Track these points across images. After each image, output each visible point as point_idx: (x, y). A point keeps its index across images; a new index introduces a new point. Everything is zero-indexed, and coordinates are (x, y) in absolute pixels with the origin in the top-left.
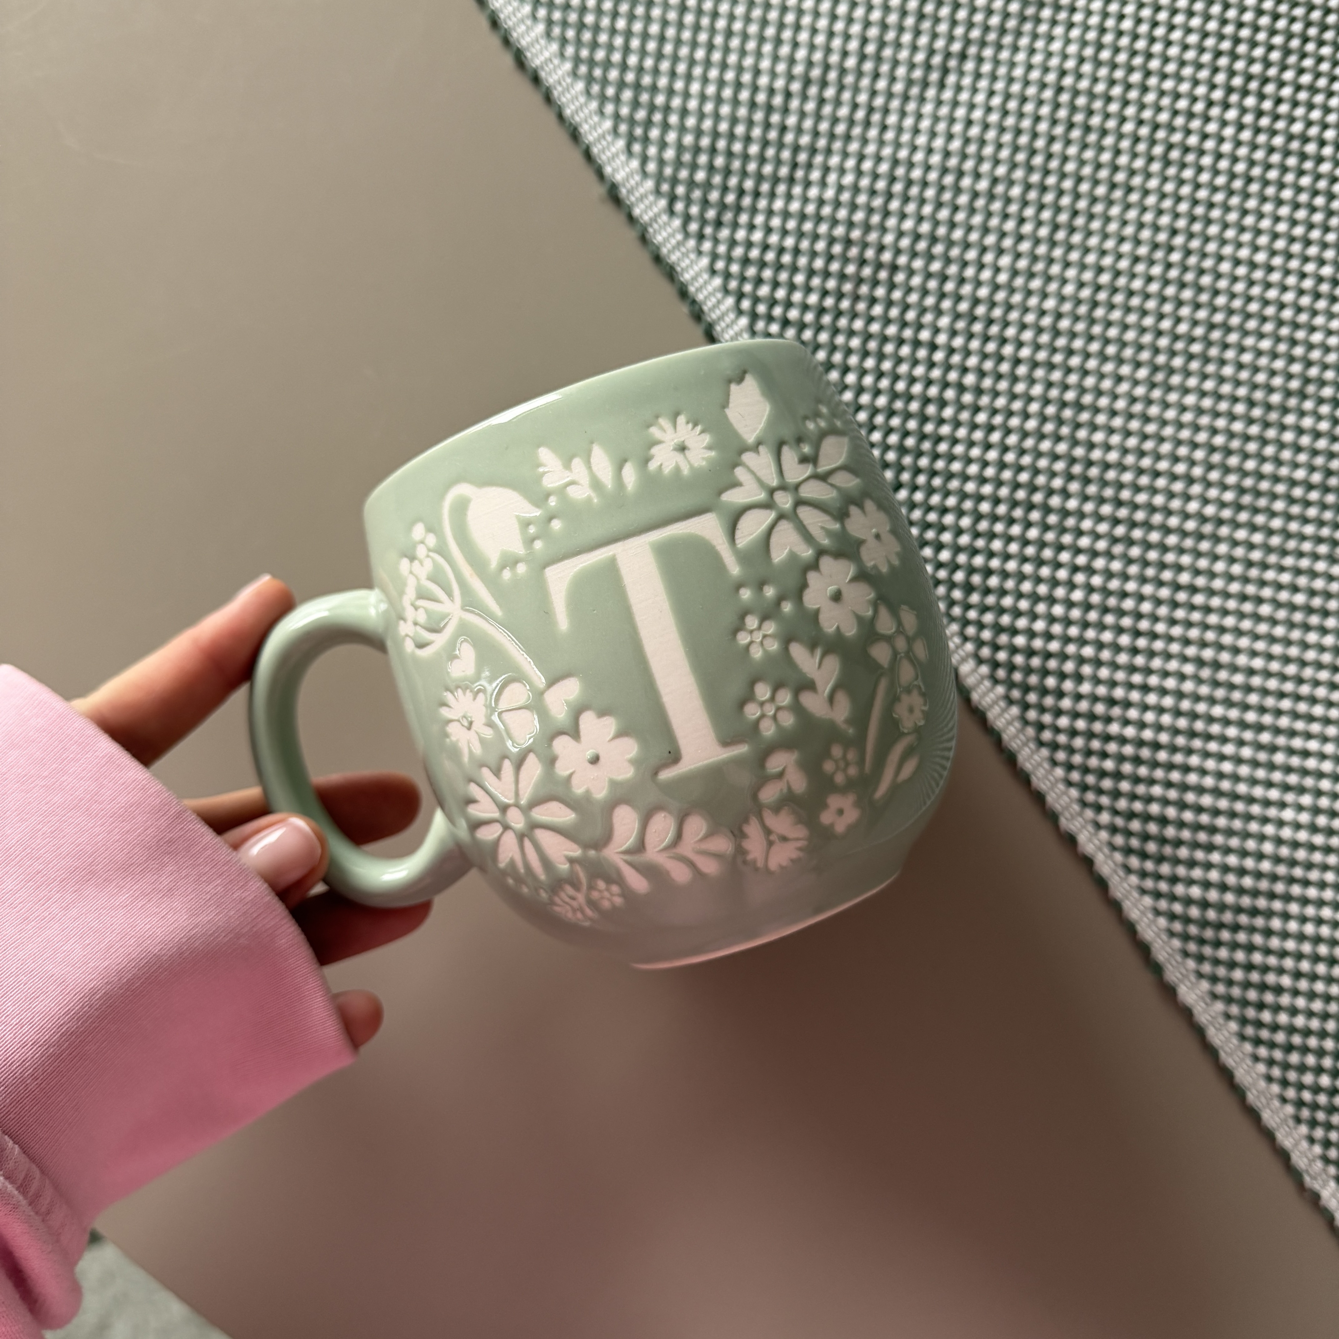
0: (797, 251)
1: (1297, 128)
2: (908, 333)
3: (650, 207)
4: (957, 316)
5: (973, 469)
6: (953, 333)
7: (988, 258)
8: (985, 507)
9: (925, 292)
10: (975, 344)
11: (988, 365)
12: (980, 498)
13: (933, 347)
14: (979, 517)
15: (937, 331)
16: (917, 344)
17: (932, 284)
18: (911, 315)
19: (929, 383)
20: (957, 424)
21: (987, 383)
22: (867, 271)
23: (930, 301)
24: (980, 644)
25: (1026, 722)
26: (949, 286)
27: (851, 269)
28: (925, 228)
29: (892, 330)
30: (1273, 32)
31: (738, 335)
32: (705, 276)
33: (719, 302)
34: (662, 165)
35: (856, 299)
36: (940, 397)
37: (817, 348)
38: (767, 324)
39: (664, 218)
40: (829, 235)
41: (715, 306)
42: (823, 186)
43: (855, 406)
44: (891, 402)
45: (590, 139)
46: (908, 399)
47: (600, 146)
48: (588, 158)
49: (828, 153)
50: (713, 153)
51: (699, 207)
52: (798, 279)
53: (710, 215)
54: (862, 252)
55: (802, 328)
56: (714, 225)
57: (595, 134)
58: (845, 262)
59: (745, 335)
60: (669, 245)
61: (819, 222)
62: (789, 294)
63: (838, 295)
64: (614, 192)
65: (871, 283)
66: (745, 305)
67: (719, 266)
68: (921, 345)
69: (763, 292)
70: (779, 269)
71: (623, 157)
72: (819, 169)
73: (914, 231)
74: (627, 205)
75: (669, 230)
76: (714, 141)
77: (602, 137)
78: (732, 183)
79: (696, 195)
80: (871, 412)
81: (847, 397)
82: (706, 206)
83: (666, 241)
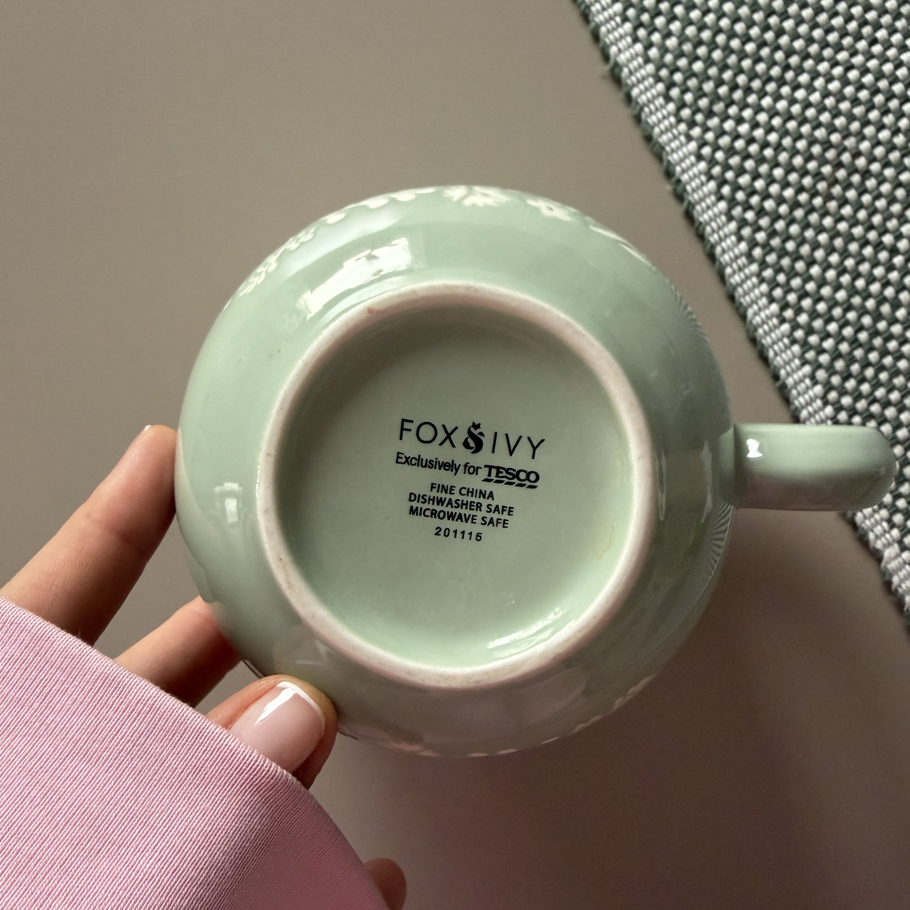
9: (892, 200)
13: (894, 251)
15: (899, 236)
17: (900, 193)
23: (896, 208)
24: (905, 531)
28: (899, 140)
31: (716, 216)
32: (693, 159)
33: (703, 184)
34: (664, 50)
35: (829, 197)
36: (896, 298)
37: (788, 238)
38: (745, 210)
39: (661, 100)
40: (811, 135)
41: (699, 188)
42: (810, 88)
43: (817, 296)
44: (850, 296)
45: (600, 18)
46: (866, 295)
47: (609, 26)
48: (596, 36)
49: (819, 59)
50: (713, 46)
51: (694, 95)
52: (778, 172)
53: (703, 103)
54: (839, 154)
55: (776, 217)
56: (706, 112)
57: (606, 14)
58: (823, 162)
59: (724, 218)
60: (662, 127)
61: (803, 121)
62: (768, 185)
63: (813, 191)
64: (617, 71)
65: (844, 184)
66: (726, 190)
67: (706, 151)
68: (885, 248)
69: (744, 180)
70: (761, 160)
71: (629, 39)
72: (809, 72)
73: (890, 141)
74: (627, 85)
75: (665, 112)
76: (715, 34)
77: (611, 18)
78: (727, 75)
79: (692, 83)
80: (831, 303)
81: (810, 286)
82: (700, 94)
83: (659, 121)
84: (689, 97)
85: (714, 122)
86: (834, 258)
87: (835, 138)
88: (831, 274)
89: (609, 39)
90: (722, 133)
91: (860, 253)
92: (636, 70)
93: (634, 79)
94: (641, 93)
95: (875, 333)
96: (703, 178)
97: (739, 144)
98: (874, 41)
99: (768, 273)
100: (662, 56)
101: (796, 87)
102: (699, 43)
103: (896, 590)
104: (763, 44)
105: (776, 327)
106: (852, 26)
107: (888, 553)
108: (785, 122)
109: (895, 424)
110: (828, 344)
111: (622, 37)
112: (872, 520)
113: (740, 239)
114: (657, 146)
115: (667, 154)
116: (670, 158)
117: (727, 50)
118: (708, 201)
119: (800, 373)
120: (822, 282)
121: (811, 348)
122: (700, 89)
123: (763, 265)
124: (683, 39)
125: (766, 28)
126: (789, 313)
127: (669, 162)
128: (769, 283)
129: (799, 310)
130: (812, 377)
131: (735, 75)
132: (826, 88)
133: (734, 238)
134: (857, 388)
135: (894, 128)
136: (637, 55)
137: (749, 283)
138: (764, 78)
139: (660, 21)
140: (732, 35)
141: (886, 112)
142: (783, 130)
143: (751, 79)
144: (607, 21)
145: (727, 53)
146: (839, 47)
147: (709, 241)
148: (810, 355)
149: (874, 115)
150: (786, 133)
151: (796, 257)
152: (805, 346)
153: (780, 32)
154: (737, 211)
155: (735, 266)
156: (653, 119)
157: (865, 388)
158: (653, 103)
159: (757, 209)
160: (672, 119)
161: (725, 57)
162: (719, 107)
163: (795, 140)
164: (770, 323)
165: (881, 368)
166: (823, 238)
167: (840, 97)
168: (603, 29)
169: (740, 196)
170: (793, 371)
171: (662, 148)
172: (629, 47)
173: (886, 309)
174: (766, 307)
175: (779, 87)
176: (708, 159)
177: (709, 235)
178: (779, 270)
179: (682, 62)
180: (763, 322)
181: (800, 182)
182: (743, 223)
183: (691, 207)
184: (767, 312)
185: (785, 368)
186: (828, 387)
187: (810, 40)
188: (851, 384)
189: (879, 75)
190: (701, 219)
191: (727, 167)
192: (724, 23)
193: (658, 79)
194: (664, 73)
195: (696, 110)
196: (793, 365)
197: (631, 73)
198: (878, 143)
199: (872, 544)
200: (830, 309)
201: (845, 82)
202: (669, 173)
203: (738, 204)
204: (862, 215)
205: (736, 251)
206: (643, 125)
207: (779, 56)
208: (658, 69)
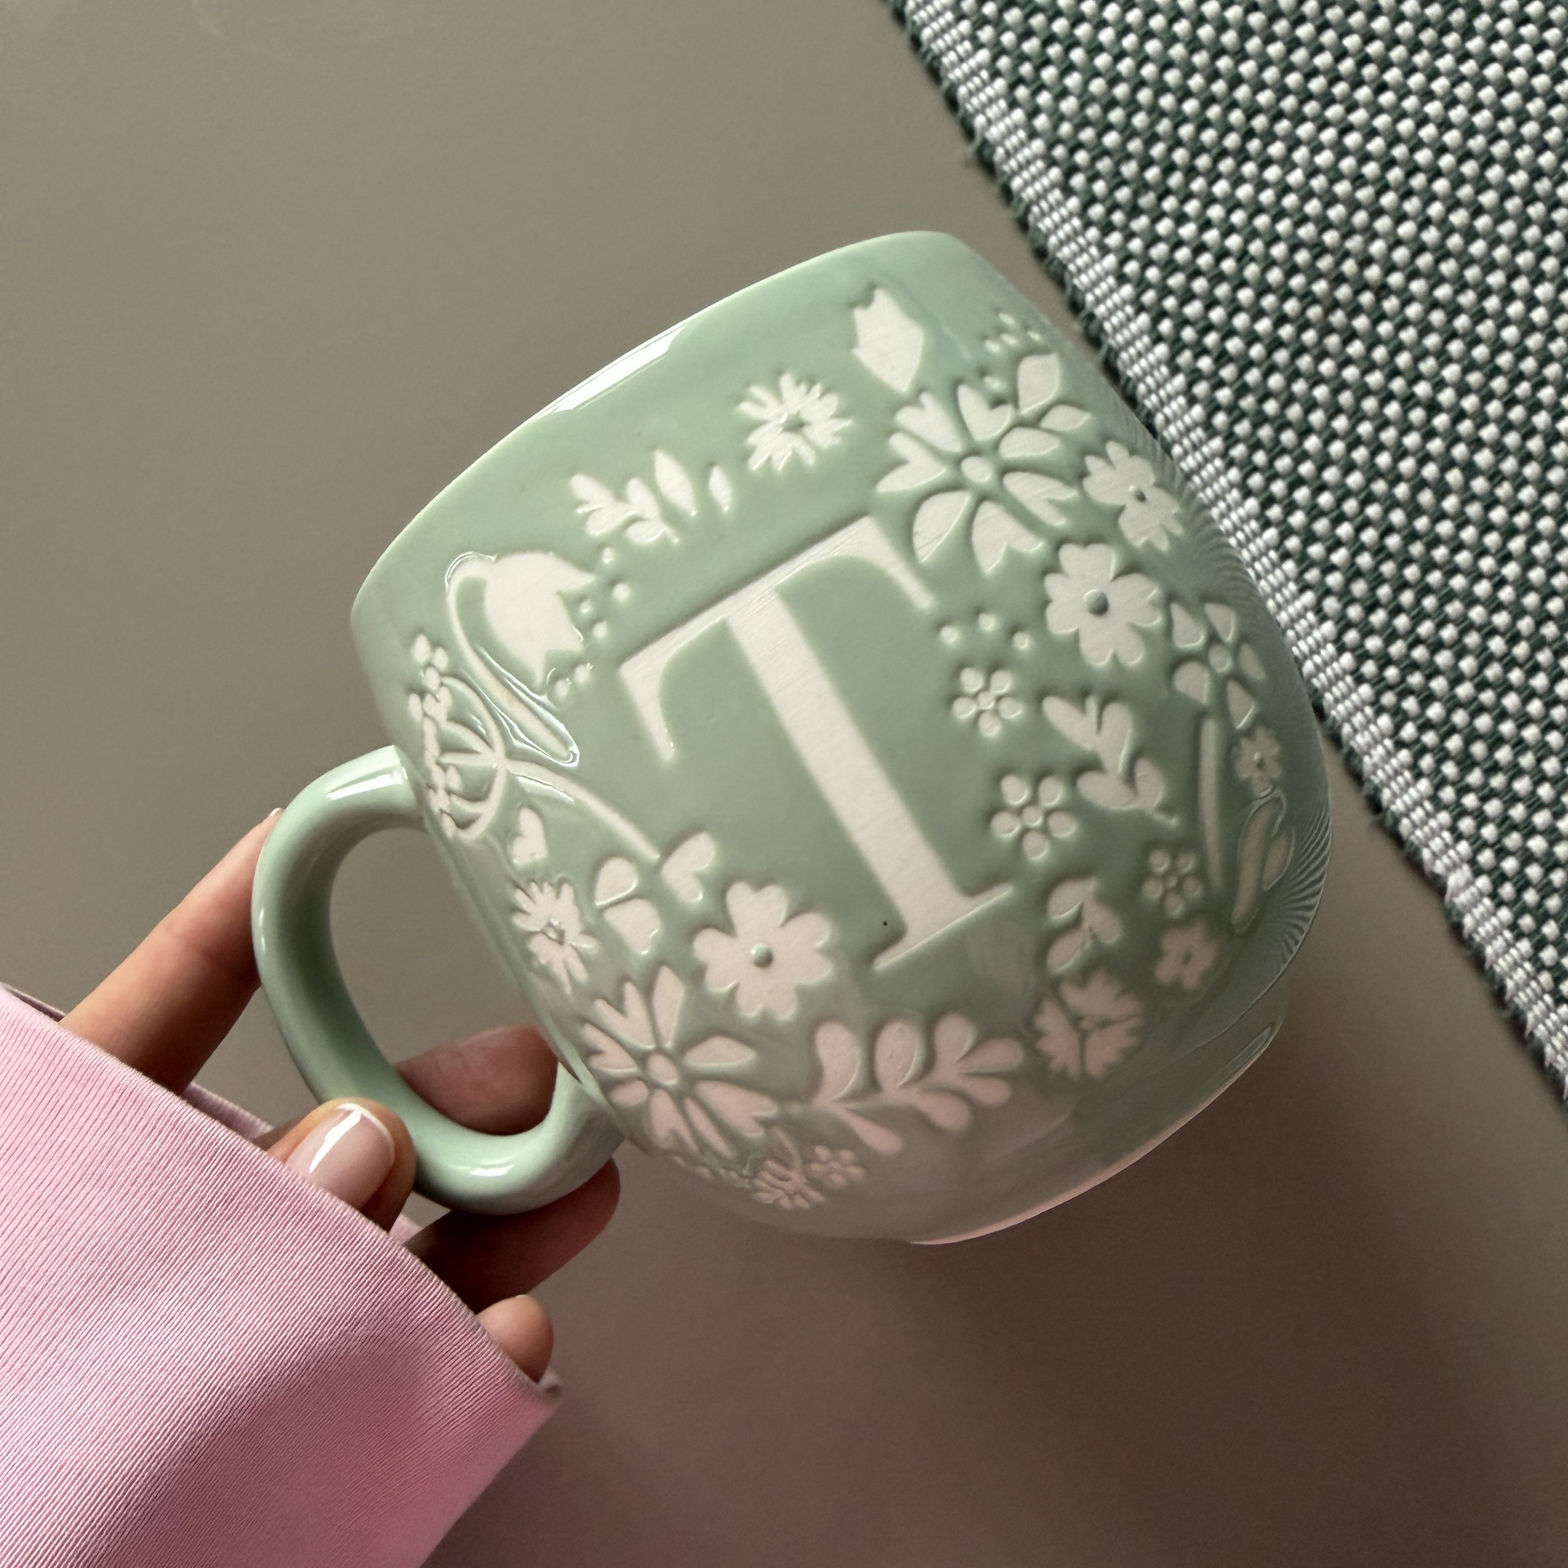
0: (1243, 257)
2: (1398, 385)
3: (1034, 178)
4: (1470, 367)
5: (1482, 588)
6: (1463, 390)
7: (1520, 285)
8: (1497, 644)
9: (1425, 329)
10: (1494, 408)
11: (1512, 439)
12: (1489, 631)
13: (1433, 408)
14: (1486, 659)
15: (1439, 384)
16: (1409, 401)
17: (1437, 317)
18: (1403, 360)
19: (1424, 459)
20: (1462, 522)
21: (1509, 465)
22: (1343, 292)
23: (1432, 341)
24: (1479, 844)
25: (1540, 967)
26: (1461, 322)
27: (1320, 287)
28: (1431, 235)
29: (1375, 379)
31: (1153, 367)
32: (1111, 281)
33: (1129, 319)
34: (1058, 118)
35: (1326, 330)
36: (1441, 479)
37: (1267, 395)
38: (1197, 356)
39: (1057, 194)
40: (1293, 235)
41: (1123, 325)
42: (1288, 164)
43: (1317, 484)
44: (1369, 481)
45: (957, 73)
46: (1395, 478)
47: (971, 85)
48: (952, 102)
49: (1299, 118)
50: (1132, 107)
51: (1108, 183)
52: (1245, 295)
53: (1123, 194)
54: (1339, 263)
55: (1247, 365)
56: (1128, 209)
57: (965, 67)
58: (1314, 275)
59: (1164, 370)
60: (1061, 234)
61: (1279, 215)
62: (1231, 315)
63: (1301, 321)
64: (986, 152)
65: (1350, 308)
66: (1166, 326)
67: (1132, 267)
68: (1418, 404)
69: (1193, 309)
70: (1217, 278)
71: (1003, 104)
72: (1284, 139)
73: (1416, 238)
74: (1004, 173)
75: (1064, 212)
76: (1135, 89)
77: (974, 73)
78: (1158, 150)
79: (1104, 165)
80: (1340, 492)
81: (1306, 468)
82: (1117, 181)
83: (1057, 227)
84: (1099, 187)
85: (1140, 223)
86: (1341, 423)
87: (1330, 237)
88: (1337, 448)
89: (972, 104)
90: (1154, 239)
91: (1380, 412)
92: (1017, 150)
93: (1013, 163)
94: (1026, 184)
95: (1412, 536)
96: (1129, 310)
97: (1182, 254)
98: (1381, 88)
99: (1239, 451)
100: (1056, 127)
101: (1266, 163)
102: (1112, 104)
103: (1471, 938)
104: (1209, 100)
105: (1256, 535)
106: (1347, 65)
107: (1454, 880)
108: (1251, 217)
109: (1452, 676)
110: (1340, 556)
111: (991, 101)
112: (1426, 829)
113: (1192, 401)
114: (1055, 263)
115: (1072, 276)
116: (1076, 282)
117: (1156, 112)
118: (1139, 345)
119: (1298, 604)
120: (1324, 462)
121: (1312, 564)
122: (1117, 173)
123: (1231, 439)
124: (1086, 99)
125: (1213, 75)
126: (1275, 512)
127: (1075, 287)
128: (1241, 467)
129: (1290, 507)
130: (1318, 609)
131: (1170, 150)
132: (1311, 161)
133: (1182, 400)
134: (1389, 623)
135: (1420, 219)
136: (1016, 127)
137: (1210, 468)
138: (1215, 151)
139: (1049, 74)
140: (1161, 89)
141: (1407, 194)
142: (1249, 229)
143: (1194, 155)
144: (968, 77)
145: (1155, 116)
146: (1328, 100)
147: (1144, 406)
148: (1312, 575)
149: (1388, 199)
150: (1254, 234)
151: (1282, 424)
152: (1304, 562)
153: (1236, 81)
154: (1185, 357)
155: (1186, 442)
156: (1046, 224)
157: (1402, 622)
158: (1046, 199)
159: (1215, 353)
160: (1076, 222)
161: (1153, 124)
162: (1146, 200)
163: (1269, 244)
164: (1246, 528)
165: (1425, 590)
166: (1321, 392)
167: (1335, 176)
168: (962, 91)
169: (1188, 334)
170: (1287, 602)
171: (1064, 267)
172: (1003, 115)
173: (1426, 497)
174: (1239, 504)
175: (1240, 164)
176: (1136, 280)
177: (1144, 397)
178: (1256, 445)
179: (1087, 134)
180: (1236, 528)
181: (1280, 308)
182: (1195, 376)
183: (1112, 356)
184: (1241, 512)
185: (1273, 597)
186: (1344, 624)
187: (1283, 91)
188: (1378, 618)
189: (1394, 139)
190: (1130, 373)
191: (1165, 291)
192: (1148, 71)
193: (1051, 162)
194: (1059, 152)
195: (1114, 207)
196: (1286, 592)
197: (1009, 155)
198: (1398, 242)
199: (1427, 867)
200: (1340, 501)
201: (1341, 152)
202: (1076, 306)
203: (1185, 346)
204: (1380, 353)
205: (1187, 419)
206: (1031, 232)
207: (1236, 116)
208: (1051, 146)
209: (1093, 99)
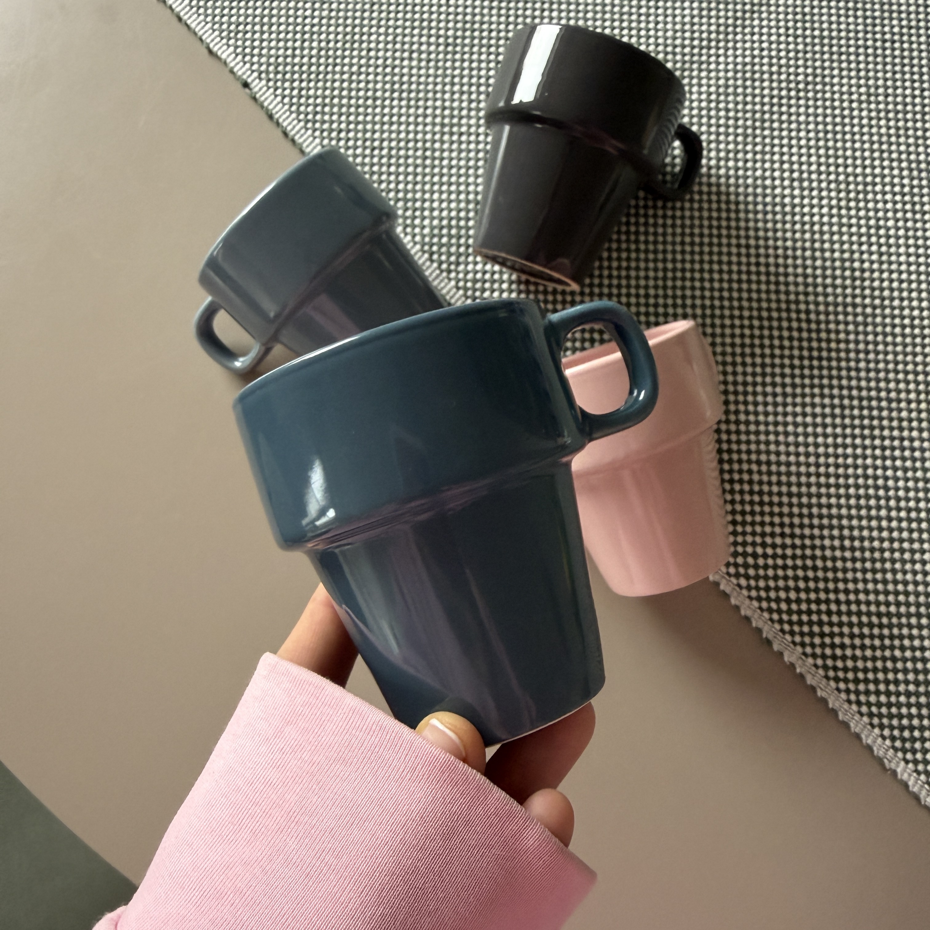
1: (759, 173)
30: (737, 127)
32: (454, 290)
34: (423, 236)
39: (429, 262)
50: (450, 227)
51: (446, 256)
53: (453, 259)
56: (456, 263)
60: (433, 276)
67: (461, 284)
70: (493, 282)
75: (432, 268)
76: (450, 221)
78: (462, 241)
79: (444, 249)
82: (449, 254)
83: (431, 274)
84: (444, 258)
85: (461, 267)
90: (467, 273)
97: (479, 276)
100: (423, 239)
102: (442, 228)
117: (459, 228)
122: (449, 252)
124: (432, 228)
131: (467, 240)
139: (417, 222)
140: (459, 219)
160: (438, 272)
161: (459, 232)
162: (462, 259)
176: (463, 288)
179: (435, 240)
192: (453, 214)
194: (426, 248)
195: (450, 264)
208: (423, 246)
209: (435, 227)
